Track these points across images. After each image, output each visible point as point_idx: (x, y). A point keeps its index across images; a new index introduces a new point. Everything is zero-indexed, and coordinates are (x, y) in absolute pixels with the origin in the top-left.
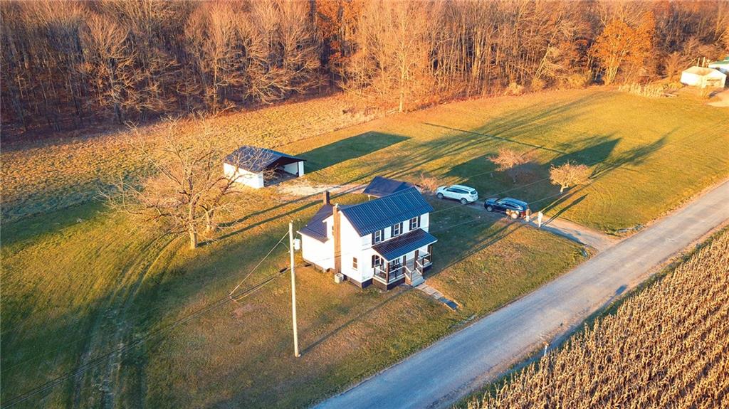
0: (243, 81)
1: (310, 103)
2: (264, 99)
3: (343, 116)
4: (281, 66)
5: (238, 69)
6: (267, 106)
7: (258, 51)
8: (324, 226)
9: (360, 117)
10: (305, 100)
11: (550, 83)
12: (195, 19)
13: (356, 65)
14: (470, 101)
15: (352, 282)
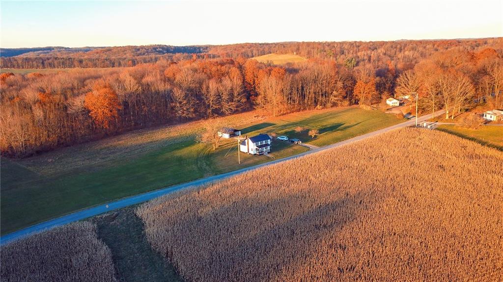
0: (220, 107)
1: (243, 114)
2: (227, 113)
3: (254, 118)
4: (232, 101)
5: (219, 103)
6: (228, 115)
7: (225, 97)
8: (245, 142)
9: (260, 118)
10: (241, 113)
11: (334, 105)
12: (204, 86)
13: (259, 100)
14: (301, 112)
15: (251, 154)
